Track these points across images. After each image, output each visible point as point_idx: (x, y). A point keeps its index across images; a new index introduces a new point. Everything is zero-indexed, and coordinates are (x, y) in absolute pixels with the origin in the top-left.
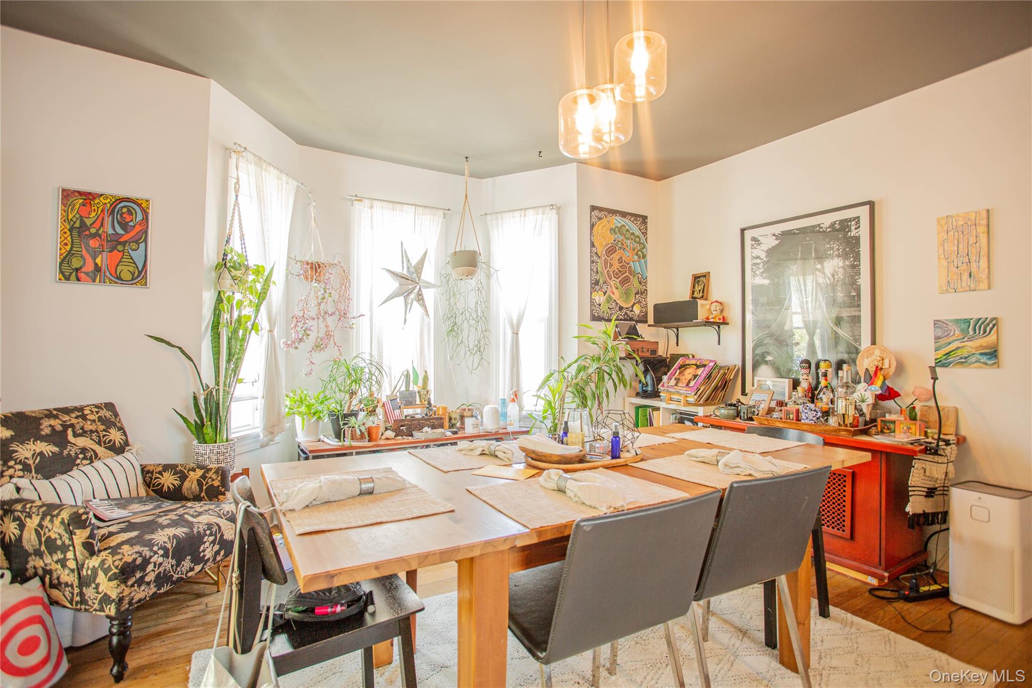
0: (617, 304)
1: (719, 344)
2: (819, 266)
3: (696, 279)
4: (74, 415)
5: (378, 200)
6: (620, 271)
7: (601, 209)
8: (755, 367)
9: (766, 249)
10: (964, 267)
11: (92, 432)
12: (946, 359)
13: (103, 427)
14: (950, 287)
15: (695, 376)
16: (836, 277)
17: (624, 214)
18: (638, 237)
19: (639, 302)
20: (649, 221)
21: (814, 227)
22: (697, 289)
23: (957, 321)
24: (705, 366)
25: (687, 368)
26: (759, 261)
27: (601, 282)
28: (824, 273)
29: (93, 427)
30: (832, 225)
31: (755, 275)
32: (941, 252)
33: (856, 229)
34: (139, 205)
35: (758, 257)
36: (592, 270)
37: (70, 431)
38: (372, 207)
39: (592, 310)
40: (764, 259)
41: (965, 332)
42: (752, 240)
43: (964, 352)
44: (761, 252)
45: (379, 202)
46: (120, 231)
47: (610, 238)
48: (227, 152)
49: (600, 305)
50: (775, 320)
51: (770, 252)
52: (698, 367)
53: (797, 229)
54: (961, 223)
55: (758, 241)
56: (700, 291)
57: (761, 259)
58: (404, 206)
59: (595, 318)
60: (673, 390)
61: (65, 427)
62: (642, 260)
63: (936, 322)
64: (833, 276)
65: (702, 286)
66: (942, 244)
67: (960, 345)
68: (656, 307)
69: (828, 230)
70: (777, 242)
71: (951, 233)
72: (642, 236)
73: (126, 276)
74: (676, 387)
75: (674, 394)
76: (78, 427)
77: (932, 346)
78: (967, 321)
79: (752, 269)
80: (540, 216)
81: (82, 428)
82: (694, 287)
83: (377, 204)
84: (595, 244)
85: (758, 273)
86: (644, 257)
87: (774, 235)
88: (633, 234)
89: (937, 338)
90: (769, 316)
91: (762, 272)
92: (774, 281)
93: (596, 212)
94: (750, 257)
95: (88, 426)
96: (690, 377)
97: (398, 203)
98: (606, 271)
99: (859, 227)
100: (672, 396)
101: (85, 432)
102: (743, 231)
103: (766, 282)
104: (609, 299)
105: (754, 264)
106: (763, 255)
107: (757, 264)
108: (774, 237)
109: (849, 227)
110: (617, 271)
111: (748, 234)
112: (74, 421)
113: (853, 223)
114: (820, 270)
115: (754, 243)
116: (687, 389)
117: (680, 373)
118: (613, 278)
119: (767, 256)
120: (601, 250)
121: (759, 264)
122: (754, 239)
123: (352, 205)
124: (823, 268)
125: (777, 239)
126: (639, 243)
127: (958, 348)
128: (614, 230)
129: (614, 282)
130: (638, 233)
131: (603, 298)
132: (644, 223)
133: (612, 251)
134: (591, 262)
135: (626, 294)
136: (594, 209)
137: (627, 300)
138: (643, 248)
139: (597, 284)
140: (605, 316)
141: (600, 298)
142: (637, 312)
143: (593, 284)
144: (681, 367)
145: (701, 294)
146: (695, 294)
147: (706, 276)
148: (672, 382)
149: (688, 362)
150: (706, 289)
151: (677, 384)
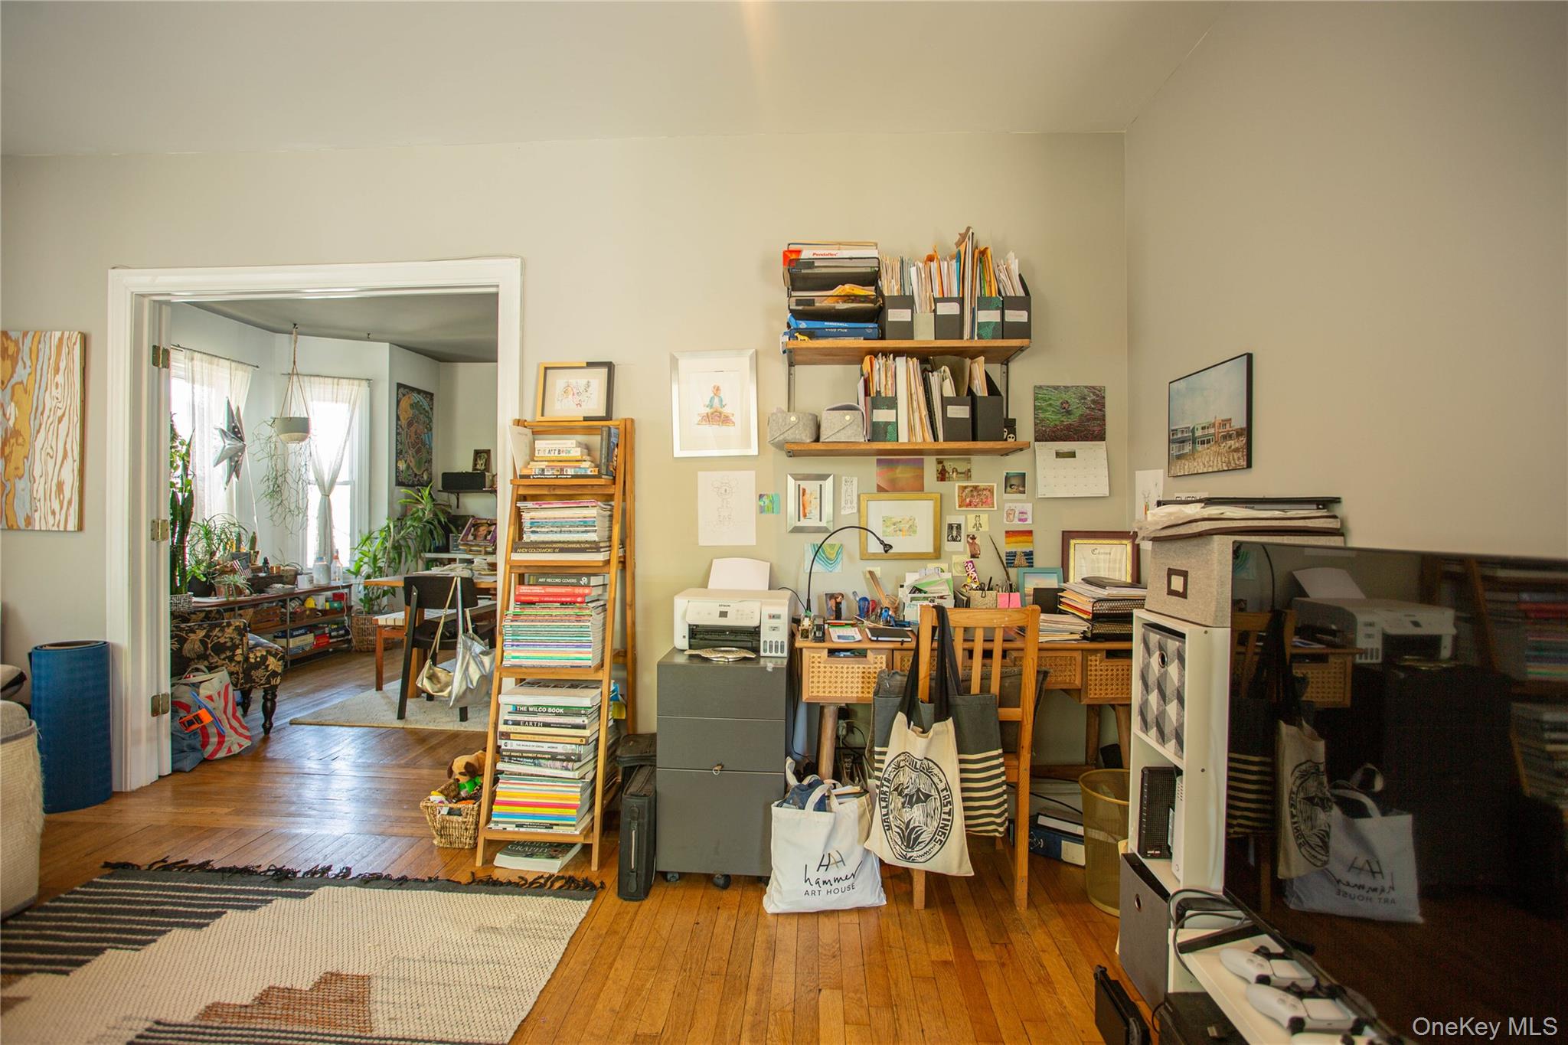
0: (414, 471)
3: (478, 454)
6: (416, 442)
7: (404, 386)
15: (490, 532)
17: (419, 391)
18: (427, 412)
19: (427, 470)
20: (435, 398)
22: (479, 462)
27: (403, 451)
36: (397, 440)
39: (397, 477)
47: (411, 412)
49: (402, 472)
52: (490, 525)
56: (481, 464)
59: (399, 483)
62: (430, 433)
65: (485, 460)
68: (445, 475)
72: (430, 411)
74: (475, 541)
75: (472, 546)
80: (356, 388)
82: (476, 460)
84: (401, 417)
86: (431, 430)
88: (424, 409)
93: (401, 390)
96: (485, 532)
98: (406, 442)
100: (472, 548)
104: (408, 467)
110: (413, 441)
118: (411, 448)
120: (404, 422)
126: (427, 417)
128: (411, 405)
129: (411, 452)
130: (427, 408)
131: (405, 466)
132: (432, 399)
133: (410, 424)
134: (397, 434)
135: (419, 464)
136: (399, 386)
137: (419, 468)
138: (431, 421)
139: (401, 452)
140: (406, 482)
141: (402, 466)
142: (425, 477)
143: (399, 454)
144: (474, 526)
145: (483, 467)
146: (478, 467)
147: (488, 452)
148: (470, 537)
149: (479, 522)
150: (488, 463)
151: (475, 539)
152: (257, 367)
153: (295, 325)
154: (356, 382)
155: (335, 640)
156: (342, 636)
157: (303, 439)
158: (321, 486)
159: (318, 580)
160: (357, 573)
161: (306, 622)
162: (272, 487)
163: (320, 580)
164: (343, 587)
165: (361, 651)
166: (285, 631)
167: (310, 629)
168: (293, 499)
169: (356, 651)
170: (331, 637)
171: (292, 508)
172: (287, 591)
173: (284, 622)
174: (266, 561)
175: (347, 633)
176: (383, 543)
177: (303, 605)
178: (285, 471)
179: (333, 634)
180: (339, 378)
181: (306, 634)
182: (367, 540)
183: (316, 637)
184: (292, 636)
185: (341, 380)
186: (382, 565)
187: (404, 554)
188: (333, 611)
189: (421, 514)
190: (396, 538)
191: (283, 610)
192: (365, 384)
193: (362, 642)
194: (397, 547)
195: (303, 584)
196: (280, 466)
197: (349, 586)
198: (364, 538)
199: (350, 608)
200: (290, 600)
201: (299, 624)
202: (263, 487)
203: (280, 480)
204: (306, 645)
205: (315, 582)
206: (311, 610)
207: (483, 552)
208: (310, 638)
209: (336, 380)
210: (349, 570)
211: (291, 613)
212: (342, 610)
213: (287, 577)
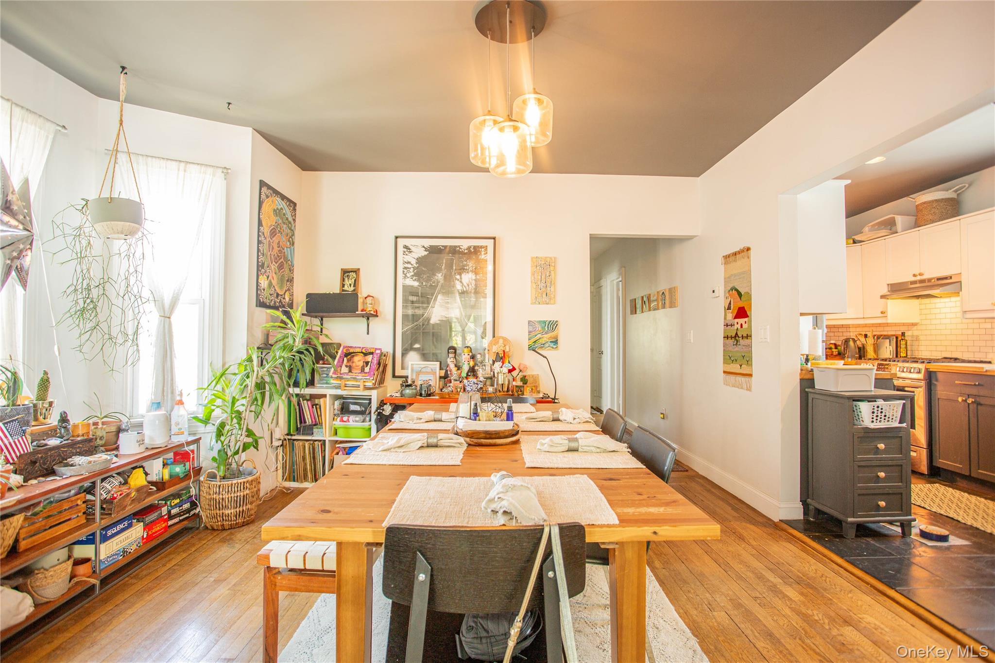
0: (275, 290)
1: (368, 333)
2: (458, 277)
3: (345, 272)
6: (278, 256)
7: (269, 187)
8: (404, 355)
9: (416, 257)
10: (543, 289)
12: (534, 345)
14: (536, 301)
15: (367, 363)
16: (470, 286)
17: (283, 197)
18: (290, 223)
19: (289, 290)
20: (297, 208)
21: (456, 247)
22: (347, 282)
23: (540, 322)
24: (372, 353)
25: (353, 356)
26: (409, 266)
27: (266, 265)
28: (461, 282)
30: (469, 248)
31: (405, 277)
32: (533, 278)
33: (484, 254)
35: (409, 263)
36: (258, 250)
39: (258, 295)
40: (415, 265)
41: (543, 328)
42: (404, 247)
43: (542, 341)
44: (412, 258)
47: (273, 220)
49: (264, 290)
50: (423, 315)
51: (420, 260)
52: (365, 354)
53: (443, 246)
54: (543, 263)
55: (409, 249)
56: (350, 285)
57: (412, 265)
59: (261, 304)
60: (349, 377)
62: (292, 247)
63: (529, 322)
64: (468, 285)
65: (353, 280)
66: (533, 274)
67: (541, 336)
68: (309, 296)
69: (466, 251)
70: (426, 253)
71: (538, 268)
72: (292, 222)
74: (350, 374)
75: (348, 380)
77: (527, 337)
78: (545, 322)
79: (404, 272)
80: (209, 175)
82: (344, 280)
84: (264, 223)
85: (408, 275)
86: (293, 244)
87: (424, 247)
88: (287, 219)
89: (530, 332)
90: (419, 312)
91: (412, 276)
92: (422, 283)
93: (264, 190)
94: (402, 262)
96: (361, 364)
98: (269, 254)
99: (487, 253)
100: (347, 383)
102: (397, 238)
103: (416, 284)
104: (270, 285)
105: (405, 268)
106: (414, 262)
107: (408, 268)
108: (424, 249)
109: (480, 252)
110: (276, 255)
111: (401, 242)
113: (483, 249)
114: (458, 280)
115: (406, 250)
116: (363, 375)
117: (348, 361)
118: (274, 263)
119: (417, 263)
120: (266, 230)
121: (410, 268)
122: (406, 247)
124: (461, 278)
125: (426, 251)
126: (290, 229)
127: (540, 338)
128: (274, 210)
129: (274, 266)
130: (290, 219)
131: (267, 282)
132: (295, 210)
133: (273, 233)
134: (259, 242)
135: (281, 281)
136: (262, 184)
137: (281, 287)
138: (293, 235)
139: (263, 267)
140: (267, 302)
141: (264, 283)
142: (287, 299)
143: (260, 266)
144: (346, 355)
145: (352, 288)
146: (346, 288)
147: (357, 271)
148: (344, 369)
149: (351, 350)
150: (356, 283)
151: (350, 371)
152: (64, 127)
153: (123, 68)
154: (210, 170)
155: (176, 520)
156: (188, 511)
157: (132, 233)
158: (158, 301)
159: (151, 438)
160: (206, 421)
161: (131, 509)
162: (81, 302)
163: (155, 437)
164: (189, 443)
165: (213, 529)
166: (93, 534)
167: (140, 515)
168: (116, 321)
169: (206, 528)
170: (171, 517)
171: (114, 334)
172: (98, 468)
173: (89, 516)
174: (64, 419)
175: (194, 505)
176: (243, 381)
177: (126, 483)
178: (104, 283)
179: (174, 512)
180: (187, 162)
181: (130, 526)
182: (221, 376)
183: (147, 527)
184: (105, 539)
185: (188, 165)
186: (242, 409)
187: (267, 394)
188: (175, 479)
189: (291, 342)
190: (260, 374)
191: (89, 497)
192: (219, 173)
193: (215, 517)
194: (260, 386)
195: (129, 446)
196: (96, 273)
197: (197, 441)
198: (218, 374)
199: (198, 471)
200: (103, 480)
201: (115, 517)
202: (67, 303)
203: (95, 293)
204: (131, 544)
205: (147, 441)
206: (139, 490)
207: (362, 387)
208: (137, 531)
209: (182, 165)
210: (196, 418)
211: (104, 501)
212: (187, 477)
213: (101, 438)
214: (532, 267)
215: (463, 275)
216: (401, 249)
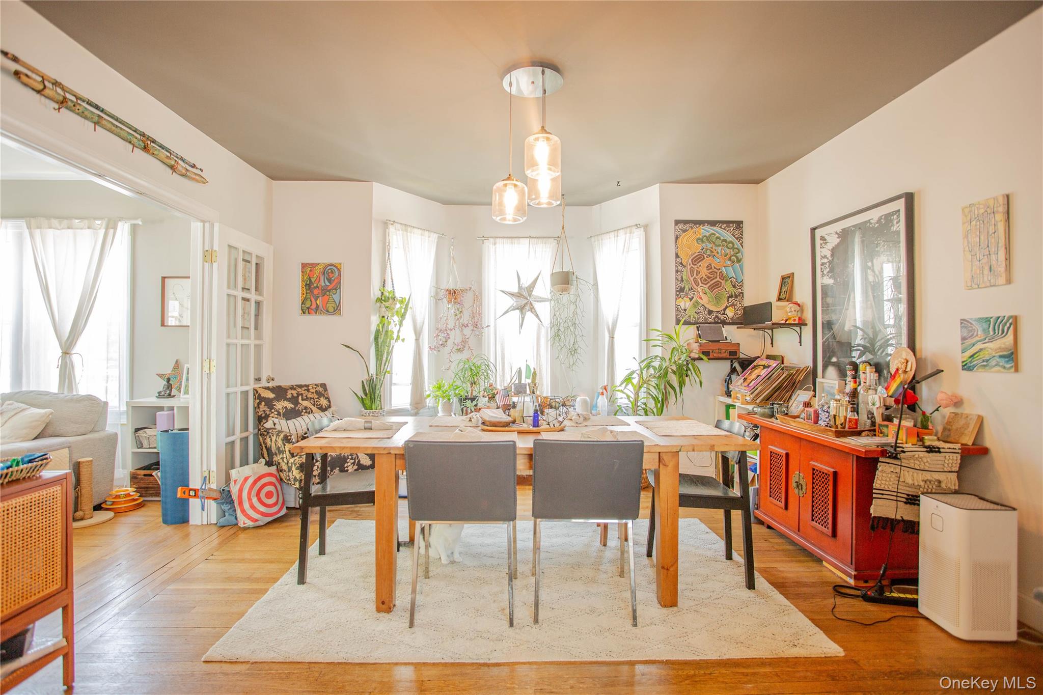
0: (706, 308)
1: (801, 345)
3: (784, 279)
4: (303, 389)
5: (500, 237)
6: (709, 278)
7: (686, 222)
9: (831, 248)
10: (985, 260)
11: (311, 398)
12: (971, 362)
13: (317, 396)
14: (974, 284)
15: (758, 376)
17: (713, 223)
18: (731, 243)
19: (733, 305)
20: (745, 225)
21: (866, 222)
22: (784, 290)
23: (980, 320)
25: (756, 369)
26: (825, 260)
27: (687, 288)
28: (873, 271)
29: (312, 396)
30: (879, 220)
31: (823, 275)
32: (966, 244)
33: (896, 223)
34: (336, 267)
35: (825, 257)
36: (677, 279)
37: (300, 397)
38: (495, 244)
39: (676, 316)
40: (830, 258)
41: (986, 332)
42: (820, 239)
43: (986, 355)
44: (827, 251)
45: (501, 239)
46: (327, 283)
47: (697, 248)
48: (386, 224)
49: (685, 310)
50: (838, 321)
51: (834, 251)
52: (764, 368)
54: (981, 211)
55: (825, 240)
56: (786, 292)
57: (828, 259)
58: (521, 239)
59: (681, 322)
61: (298, 395)
62: (737, 265)
63: (963, 321)
65: (787, 286)
66: (966, 237)
67: (983, 346)
68: (745, 309)
69: (877, 225)
70: (839, 240)
71: (974, 223)
72: (735, 241)
73: (331, 310)
76: (304, 395)
77: (959, 348)
78: (988, 320)
79: (821, 268)
80: (628, 235)
81: (306, 396)
83: (498, 240)
84: (680, 255)
85: (825, 272)
86: (739, 261)
87: (837, 233)
88: (725, 240)
89: (964, 339)
90: (834, 317)
91: (828, 272)
92: (837, 280)
93: (681, 226)
94: (819, 257)
95: (310, 395)
96: (754, 377)
97: (516, 237)
98: (692, 279)
99: (899, 221)
100: (737, 395)
101: (307, 398)
102: (813, 230)
103: (831, 281)
104: (696, 304)
105: (823, 264)
106: (829, 254)
108: (837, 236)
109: (891, 221)
110: (705, 277)
111: (818, 233)
112: (303, 392)
113: (895, 216)
114: (870, 268)
115: (822, 242)
117: (749, 373)
118: (701, 284)
119: (831, 255)
120: (686, 260)
121: (826, 263)
122: (822, 238)
123: (483, 243)
124: (873, 265)
125: (838, 238)
126: (733, 248)
127: (981, 350)
128: (700, 239)
129: (702, 288)
130: (731, 239)
131: (690, 304)
132: (739, 228)
133: (701, 260)
134: (676, 272)
135: (717, 299)
136: (679, 222)
137: (718, 304)
138: (739, 252)
139: (685, 291)
140: (691, 320)
141: (686, 304)
142: (730, 314)
143: (682, 292)
144: (753, 368)
145: (787, 296)
146: (782, 296)
147: (792, 276)
148: (740, 382)
149: (760, 363)
150: (790, 290)
151: (742, 384)
158: (608, 328)
214: (963, 224)
215: (875, 261)
216: (818, 242)
